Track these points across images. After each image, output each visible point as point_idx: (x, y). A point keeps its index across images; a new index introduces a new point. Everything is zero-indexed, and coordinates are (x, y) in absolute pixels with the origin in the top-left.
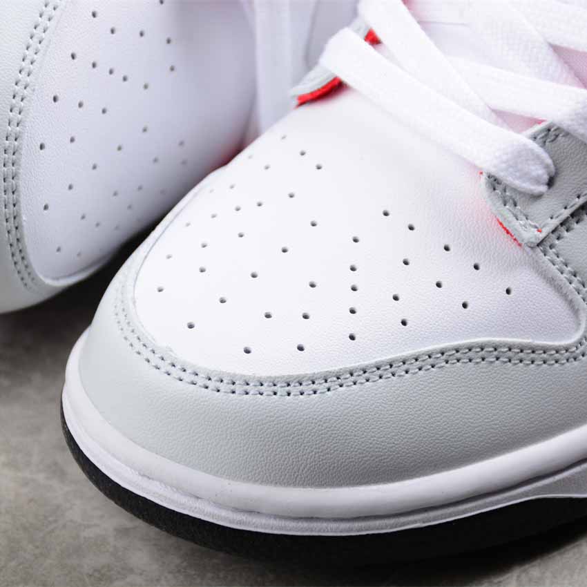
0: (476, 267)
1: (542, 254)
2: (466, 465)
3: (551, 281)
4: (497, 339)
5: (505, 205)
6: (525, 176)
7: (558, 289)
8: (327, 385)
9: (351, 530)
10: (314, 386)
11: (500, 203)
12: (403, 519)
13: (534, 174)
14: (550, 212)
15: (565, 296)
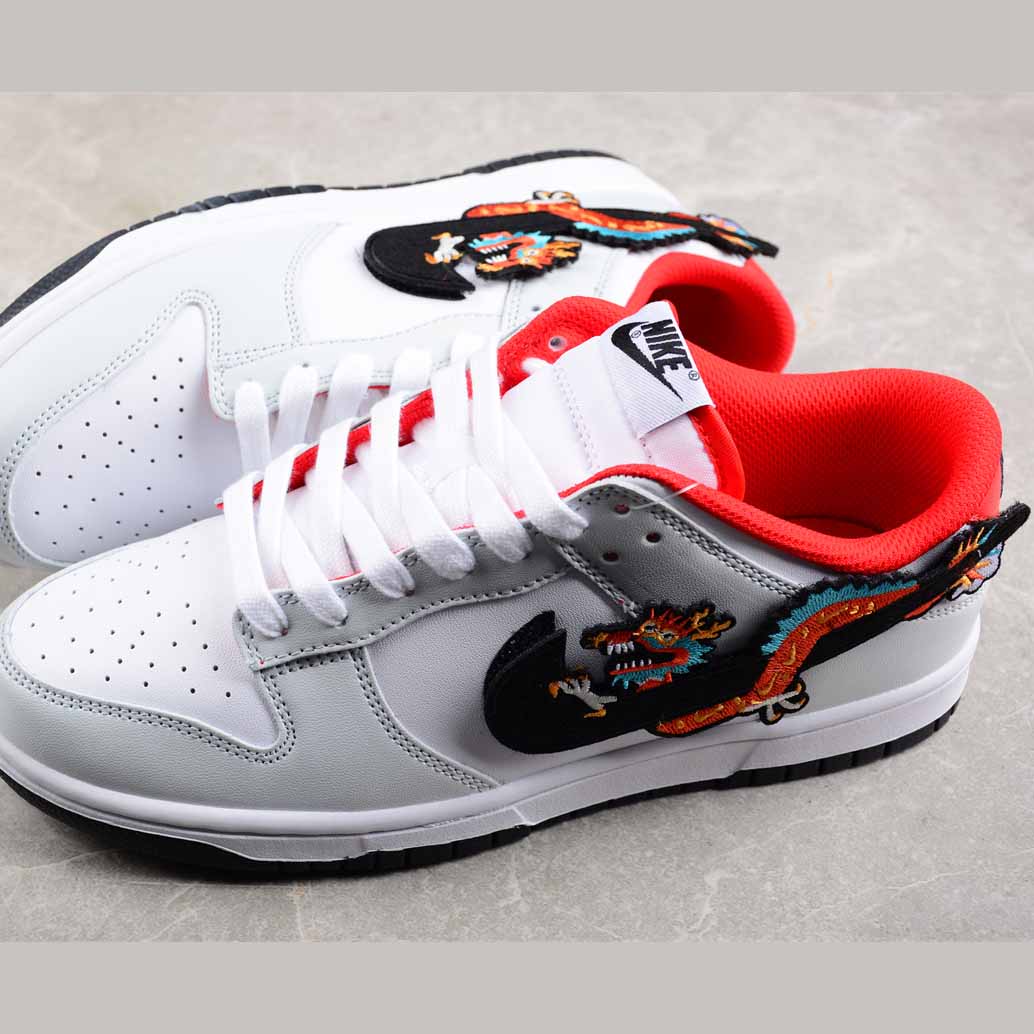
0: (216, 668)
1: (262, 680)
2: (134, 794)
3: (264, 701)
4: (214, 729)
5: (244, 634)
6: (260, 620)
7: (268, 708)
8: (71, 702)
9: (65, 805)
10: (63, 700)
11: (240, 632)
12: (100, 814)
13: (267, 621)
14: (274, 653)
15: (272, 715)
